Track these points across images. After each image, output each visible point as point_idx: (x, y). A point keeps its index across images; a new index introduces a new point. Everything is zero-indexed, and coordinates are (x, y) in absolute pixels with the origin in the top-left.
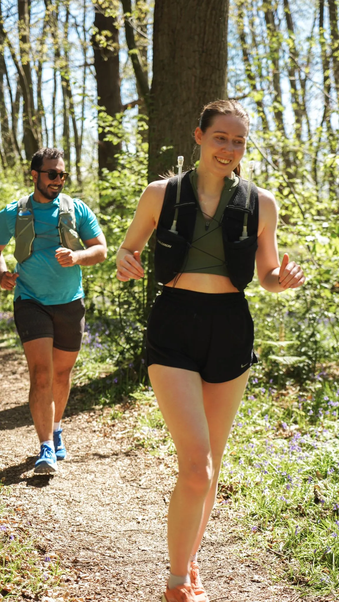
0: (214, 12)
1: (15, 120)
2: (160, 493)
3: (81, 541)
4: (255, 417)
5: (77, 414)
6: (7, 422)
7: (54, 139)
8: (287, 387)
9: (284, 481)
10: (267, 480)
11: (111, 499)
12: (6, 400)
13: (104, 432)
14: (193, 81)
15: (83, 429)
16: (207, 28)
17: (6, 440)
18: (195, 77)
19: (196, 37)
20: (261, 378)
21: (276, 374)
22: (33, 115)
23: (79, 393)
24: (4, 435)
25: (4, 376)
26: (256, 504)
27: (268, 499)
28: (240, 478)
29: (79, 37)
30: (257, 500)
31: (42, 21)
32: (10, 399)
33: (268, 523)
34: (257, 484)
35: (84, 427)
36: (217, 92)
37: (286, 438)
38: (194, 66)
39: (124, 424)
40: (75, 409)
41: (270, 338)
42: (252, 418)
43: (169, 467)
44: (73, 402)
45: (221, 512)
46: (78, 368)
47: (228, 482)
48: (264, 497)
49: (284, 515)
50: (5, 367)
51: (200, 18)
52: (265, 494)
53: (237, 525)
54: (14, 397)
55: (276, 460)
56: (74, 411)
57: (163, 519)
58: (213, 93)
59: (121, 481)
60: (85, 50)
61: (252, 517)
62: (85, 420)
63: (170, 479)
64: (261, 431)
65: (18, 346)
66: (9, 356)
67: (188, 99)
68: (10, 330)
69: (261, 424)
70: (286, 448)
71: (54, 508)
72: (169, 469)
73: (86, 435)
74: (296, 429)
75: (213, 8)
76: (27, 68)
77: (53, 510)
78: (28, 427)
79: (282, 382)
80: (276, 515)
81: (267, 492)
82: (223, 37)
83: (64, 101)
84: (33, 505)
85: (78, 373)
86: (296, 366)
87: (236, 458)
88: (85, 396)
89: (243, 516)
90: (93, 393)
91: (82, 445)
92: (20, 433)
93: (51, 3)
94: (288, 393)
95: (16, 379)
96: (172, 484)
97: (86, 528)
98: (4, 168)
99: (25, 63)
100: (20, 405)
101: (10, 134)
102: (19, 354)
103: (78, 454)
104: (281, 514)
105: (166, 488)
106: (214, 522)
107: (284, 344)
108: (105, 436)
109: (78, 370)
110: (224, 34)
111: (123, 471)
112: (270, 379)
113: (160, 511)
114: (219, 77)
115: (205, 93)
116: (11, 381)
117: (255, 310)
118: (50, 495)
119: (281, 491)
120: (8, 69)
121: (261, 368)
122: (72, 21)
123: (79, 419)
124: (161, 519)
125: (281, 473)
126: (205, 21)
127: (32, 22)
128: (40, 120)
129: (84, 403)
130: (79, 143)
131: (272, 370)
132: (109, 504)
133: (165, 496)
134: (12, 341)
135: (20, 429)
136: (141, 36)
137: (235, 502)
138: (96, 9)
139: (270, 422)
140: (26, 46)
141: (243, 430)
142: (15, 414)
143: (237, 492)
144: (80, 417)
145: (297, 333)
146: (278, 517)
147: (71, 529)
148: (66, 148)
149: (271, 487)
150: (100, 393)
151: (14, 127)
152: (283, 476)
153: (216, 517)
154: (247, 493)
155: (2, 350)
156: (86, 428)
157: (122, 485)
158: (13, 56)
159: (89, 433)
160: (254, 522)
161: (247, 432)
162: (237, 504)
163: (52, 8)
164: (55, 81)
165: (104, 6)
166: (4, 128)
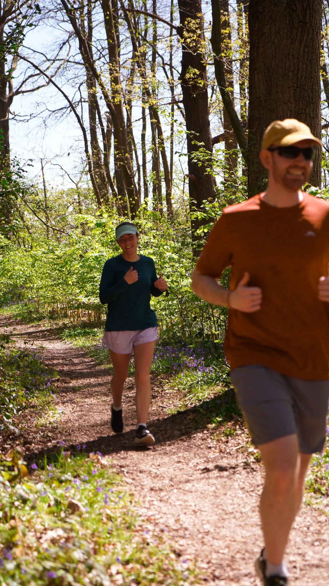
0: (307, 50)
1: (106, 156)
3: (212, 545)
6: (127, 441)
11: (234, 508)
13: (219, 448)
15: (199, 447)
16: (300, 65)
17: (129, 458)
18: (291, 111)
19: (291, 74)
23: (191, 413)
29: (166, 75)
31: (131, 61)
35: (200, 444)
36: (312, 125)
38: (290, 102)
39: (237, 440)
40: (189, 428)
44: (186, 422)
51: (293, 56)
59: (240, 492)
60: (172, 89)
62: (200, 438)
71: (182, 517)
73: (202, 451)
77: (182, 519)
84: (163, 515)
88: (197, 416)
90: (205, 413)
91: (200, 460)
97: (214, 534)
98: (99, 203)
99: (117, 103)
101: (103, 170)
103: (197, 468)
108: (221, 451)
111: (241, 483)
114: (313, 110)
118: (177, 506)
123: (194, 437)
128: (131, 156)
129: (196, 422)
132: (232, 513)
138: (184, 48)
140: (117, 87)
144: (195, 435)
147: (200, 536)
150: (211, 412)
156: (202, 444)
157: (242, 496)
159: (205, 449)
163: (142, 49)
164: (144, 118)
165: (191, 46)
166: (97, 165)
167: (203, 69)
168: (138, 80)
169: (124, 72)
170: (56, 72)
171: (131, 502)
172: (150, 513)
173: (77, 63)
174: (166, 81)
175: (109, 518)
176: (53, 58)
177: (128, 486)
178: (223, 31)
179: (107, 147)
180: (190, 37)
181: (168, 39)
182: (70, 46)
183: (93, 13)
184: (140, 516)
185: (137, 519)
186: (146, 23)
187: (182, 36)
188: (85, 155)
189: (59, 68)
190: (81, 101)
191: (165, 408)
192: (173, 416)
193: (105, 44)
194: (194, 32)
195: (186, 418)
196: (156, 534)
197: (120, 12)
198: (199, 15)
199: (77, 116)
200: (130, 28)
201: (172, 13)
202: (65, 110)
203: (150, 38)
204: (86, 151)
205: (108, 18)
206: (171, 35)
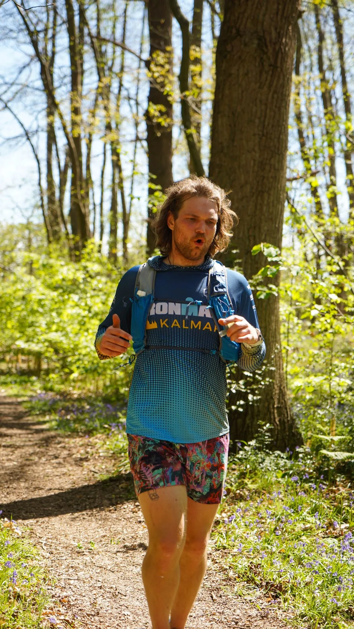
0: (276, 96)
1: (62, 192)
2: (207, 589)
4: (305, 513)
5: (123, 503)
7: (101, 214)
8: (338, 483)
9: (335, 582)
10: (317, 580)
12: (49, 486)
14: (252, 164)
15: (128, 519)
16: (268, 111)
17: (50, 527)
18: (254, 160)
19: (257, 121)
20: (311, 473)
21: (326, 469)
22: (81, 189)
23: (124, 481)
24: (48, 522)
25: (47, 460)
26: (305, 605)
27: (318, 600)
28: (289, 576)
29: (131, 111)
30: (306, 601)
31: (94, 92)
32: (54, 485)
33: (318, 626)
34: (306, 584)
35: (129, 516)
36: (276, 177)
37: (336, 537)
38: (254, 150)
40: (120, 497)
41: (321, 432)
42: (301, 515)
43: (217, 563)
44: (118, 491)
45: (270, 612)
46: (123, 454)
47: (277, 581)
48: (314, 598)
49: (335, 618)
50: (48, 451)
51: (261, 101)
52: (315, 595)
53: (286, 626)
54: (57, 483)
55: (326, 559)
56: (119, 499)
57: (211, 617)
58: (272, 177)
60: (137, 124)
61: (302, 618)
62: (130, 510)
63: (217, 575)
64: (311, 528)
65: (60, 429)
66: (51, 439)
67: (246, 183)
68: (53, 411)
69: (311, 521)
70: (337, 548)
71: (100, 600)
72: (216, 565)
73: (132, 525)
74: (346, 528)
75: (275, 92)
76: (77, 140)
77: (98, 603)
78: (73, 515)
79: (332, 478)
80: (326, 618)
81: (317, 593)
82: (283, 121)
83: (114, 175)
84: (78, 596)
85: (123, 459)
86: (346, 461)
87: (285, 556)
88: (130, 485)
89: (292, 617)
91: (127, 536)
92: (64, 520)
93: (104, 75)
94: (339, 490)
95: (59, 463)
96: (219, 581)
98: (50, 242)
99: (76, 135)
100: (64, 491)
101: (56, 206)
102: (62, 437)
103: (123, 545)
104: (332, 617)
105: (213, 584)
106: (262, 622)
107: (336, 438)
109: (122, 457)
110: (285, 118)
112: (320, 474)
113: (207, 608)
114: (279, 162)
115: (264, 177)
116: (55, 465)
117: (306, 401)
118: (97, 588)
119: (332, 592)
120: (58, 140)
121: (311, 462)
122: (124, 93)
123: (124, 508)
124: (209, 616)
125: (331, 574)
126: (266, 105)
127: (84, 93)
128: (87, 194)
129: (128, 492)
130: (127, 219)
131: (322, 464)
133: (212, 593)
134: (54, 423)
135: (64, 516)
136: (195, 112)
137: (285, 601)
138: (151, 83)
139: (319, 519)
140: (78, 119)
141: (292, 527)
142: (58, 500)
143: (287, 591)
144: (126, 507)
145: (350, 428)
146: (328, 619)
147: (116, 623)
148: (113, 224)
149: (321, 588)
151: (61, 200)
152: (333, 577)
153: (265, 617)
154: (297, 593)
155: (44, 432)
156: (131, 518)
158: (64, 128)
159: (134, 523)
160: (303, 624)
161: (296, 529)
162: (286, 604)
163: (105, 80)
164: (105, 154)
165: (159, 80)
166: (51, 201)
167: (169, 106)
168: (101, 112)
169: (86, 104)
170: (14, 97)
171: (44, 579)
172: (65, 594)
173: (37, 89)
174: (130, 116)
175: (18, 597)
176: (11, 81)
177: (45, 560)
178: (192, 67)
179: (63, 182)
180: (158, 72)
181: (135, 72)
182: (31, 71)
183: (58, 36)
184: (53, 596)
185: (50, 600)
186: (114, 52)
187: (149, 70)
188: (37, 188)
189: (17, 93)
190: (37, 131)
191: (97, 473)
192: (104, 482)
193: (68, 71)
194: (162, 66)
195: (118, 486)
196: (67, 618)
197: (87, 39)
198: (168, 49)
199: (32, 146)
200: (96, 57)
201: (141, 44)
202: (19, 139)
203: (117, 68)
204: (39, 184)
205: (72, 44)
206: (139, 67)
